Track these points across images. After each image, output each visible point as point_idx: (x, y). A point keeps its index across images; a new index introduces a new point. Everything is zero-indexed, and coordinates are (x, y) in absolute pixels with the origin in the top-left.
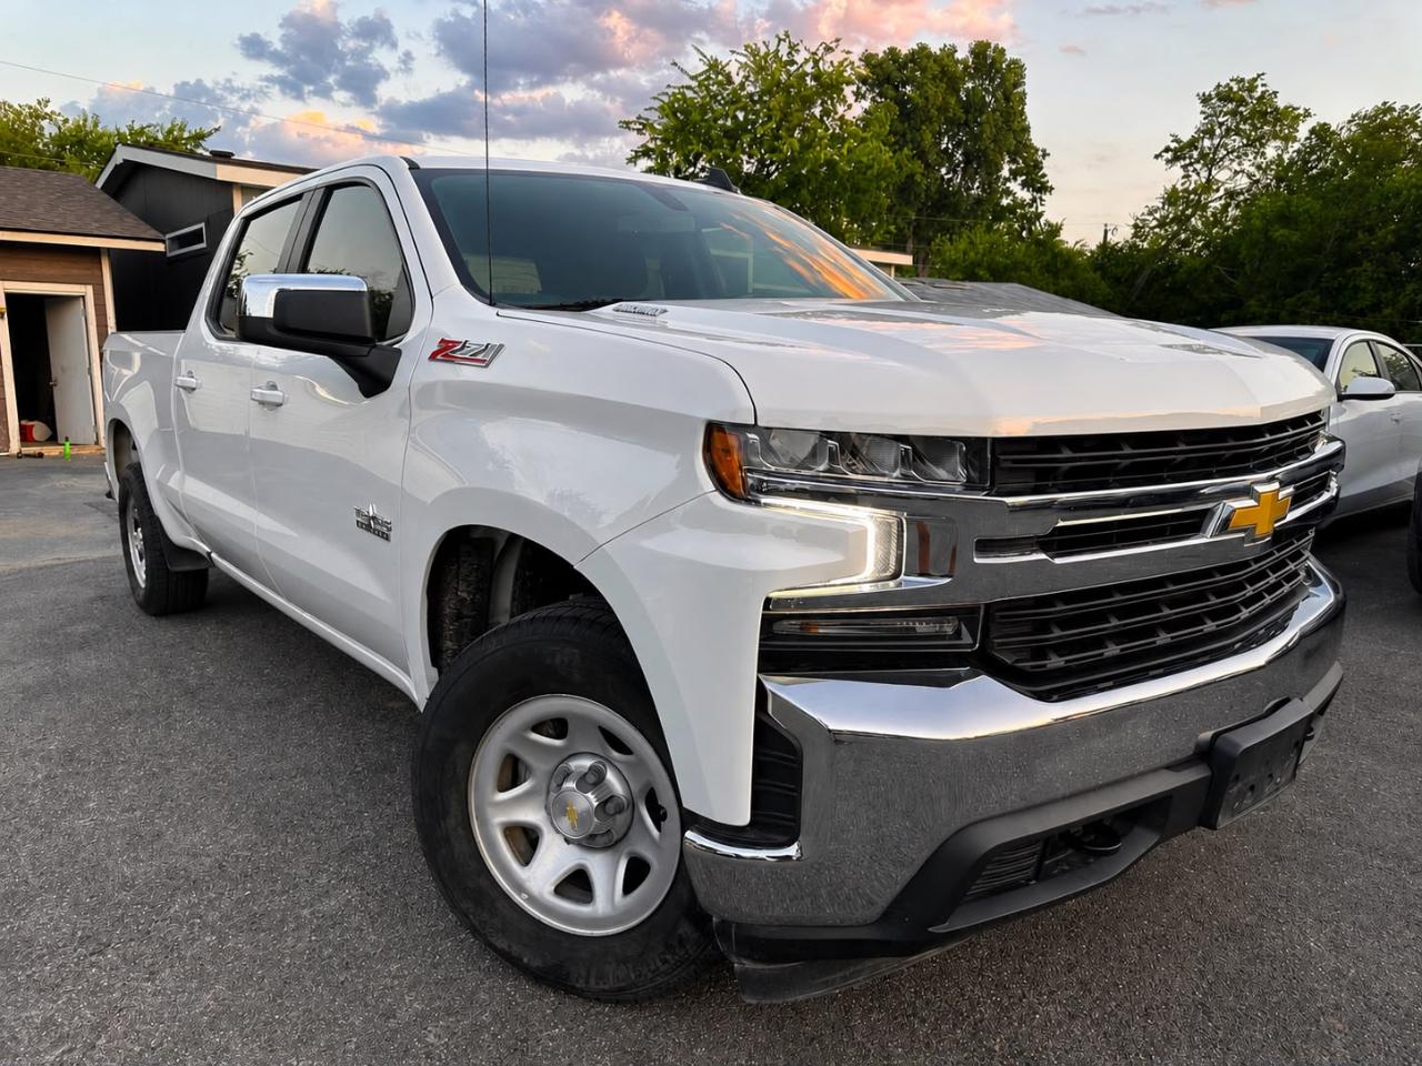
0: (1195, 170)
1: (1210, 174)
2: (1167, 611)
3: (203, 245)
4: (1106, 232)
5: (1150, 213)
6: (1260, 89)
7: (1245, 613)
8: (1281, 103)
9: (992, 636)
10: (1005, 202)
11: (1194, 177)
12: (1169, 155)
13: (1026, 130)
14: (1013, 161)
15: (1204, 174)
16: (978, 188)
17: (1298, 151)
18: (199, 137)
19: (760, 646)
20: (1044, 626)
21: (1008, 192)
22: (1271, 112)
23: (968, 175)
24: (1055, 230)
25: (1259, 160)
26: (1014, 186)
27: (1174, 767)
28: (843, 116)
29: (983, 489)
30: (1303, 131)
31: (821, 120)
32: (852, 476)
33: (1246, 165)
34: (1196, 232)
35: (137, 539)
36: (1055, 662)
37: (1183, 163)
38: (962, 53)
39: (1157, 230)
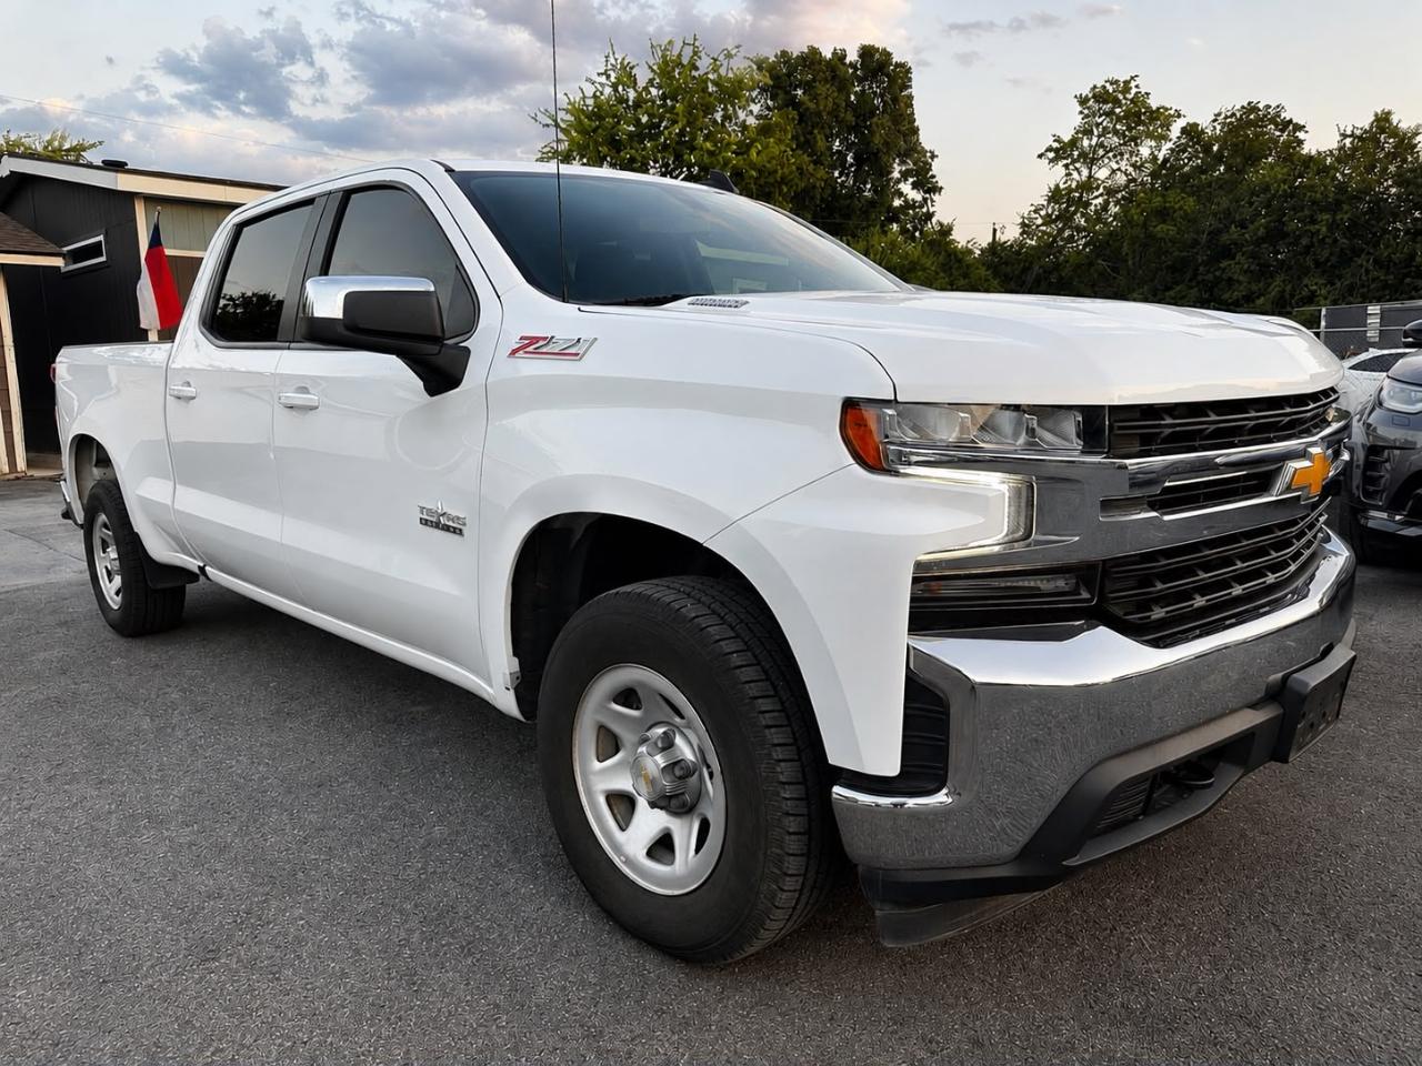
0: (1077, 169)
1: (1090, 172)
2: (1240, 565)
3: (103, 259)
4: (995, 230)
5: (1036, 211)
6: (1134, 91)
7: (1293, 568)
8: (1154, 103)
9: (1107, 591)
10: (897, 203)
11: (1075, 175)
12: (1051, 155)
13: (915, 131)
14: (903, 162)
15: (1085, 172)
16: (870, 191)
17: (1172, 150)
18: (79, 149)
19: (911, 607)
20: (1146, 581)
21: (900, 194)
22: (1145, 113)
23: (860, 178)
24: (946, 231)
25: (1134, 159)
26: (906, 188)
27: (1254, 706)
28: (745, 121)
29: (1103, 453)
30: (1175, 131)
31: (723, 125)
32: (982, 445)
33: (1124, 165)
34: (1079, 229)
35: (108, 558)
36: (1158, 613)
37: (1065, 162)
38: (852, 56)
39: (1044, 228)
